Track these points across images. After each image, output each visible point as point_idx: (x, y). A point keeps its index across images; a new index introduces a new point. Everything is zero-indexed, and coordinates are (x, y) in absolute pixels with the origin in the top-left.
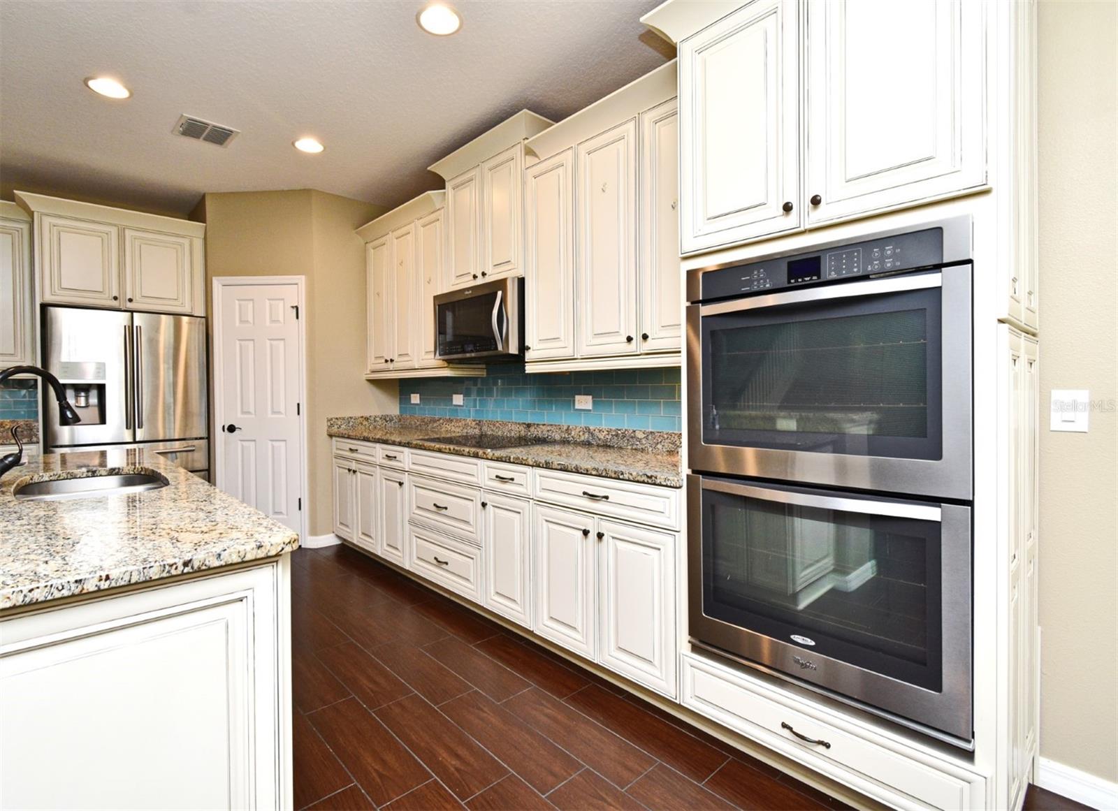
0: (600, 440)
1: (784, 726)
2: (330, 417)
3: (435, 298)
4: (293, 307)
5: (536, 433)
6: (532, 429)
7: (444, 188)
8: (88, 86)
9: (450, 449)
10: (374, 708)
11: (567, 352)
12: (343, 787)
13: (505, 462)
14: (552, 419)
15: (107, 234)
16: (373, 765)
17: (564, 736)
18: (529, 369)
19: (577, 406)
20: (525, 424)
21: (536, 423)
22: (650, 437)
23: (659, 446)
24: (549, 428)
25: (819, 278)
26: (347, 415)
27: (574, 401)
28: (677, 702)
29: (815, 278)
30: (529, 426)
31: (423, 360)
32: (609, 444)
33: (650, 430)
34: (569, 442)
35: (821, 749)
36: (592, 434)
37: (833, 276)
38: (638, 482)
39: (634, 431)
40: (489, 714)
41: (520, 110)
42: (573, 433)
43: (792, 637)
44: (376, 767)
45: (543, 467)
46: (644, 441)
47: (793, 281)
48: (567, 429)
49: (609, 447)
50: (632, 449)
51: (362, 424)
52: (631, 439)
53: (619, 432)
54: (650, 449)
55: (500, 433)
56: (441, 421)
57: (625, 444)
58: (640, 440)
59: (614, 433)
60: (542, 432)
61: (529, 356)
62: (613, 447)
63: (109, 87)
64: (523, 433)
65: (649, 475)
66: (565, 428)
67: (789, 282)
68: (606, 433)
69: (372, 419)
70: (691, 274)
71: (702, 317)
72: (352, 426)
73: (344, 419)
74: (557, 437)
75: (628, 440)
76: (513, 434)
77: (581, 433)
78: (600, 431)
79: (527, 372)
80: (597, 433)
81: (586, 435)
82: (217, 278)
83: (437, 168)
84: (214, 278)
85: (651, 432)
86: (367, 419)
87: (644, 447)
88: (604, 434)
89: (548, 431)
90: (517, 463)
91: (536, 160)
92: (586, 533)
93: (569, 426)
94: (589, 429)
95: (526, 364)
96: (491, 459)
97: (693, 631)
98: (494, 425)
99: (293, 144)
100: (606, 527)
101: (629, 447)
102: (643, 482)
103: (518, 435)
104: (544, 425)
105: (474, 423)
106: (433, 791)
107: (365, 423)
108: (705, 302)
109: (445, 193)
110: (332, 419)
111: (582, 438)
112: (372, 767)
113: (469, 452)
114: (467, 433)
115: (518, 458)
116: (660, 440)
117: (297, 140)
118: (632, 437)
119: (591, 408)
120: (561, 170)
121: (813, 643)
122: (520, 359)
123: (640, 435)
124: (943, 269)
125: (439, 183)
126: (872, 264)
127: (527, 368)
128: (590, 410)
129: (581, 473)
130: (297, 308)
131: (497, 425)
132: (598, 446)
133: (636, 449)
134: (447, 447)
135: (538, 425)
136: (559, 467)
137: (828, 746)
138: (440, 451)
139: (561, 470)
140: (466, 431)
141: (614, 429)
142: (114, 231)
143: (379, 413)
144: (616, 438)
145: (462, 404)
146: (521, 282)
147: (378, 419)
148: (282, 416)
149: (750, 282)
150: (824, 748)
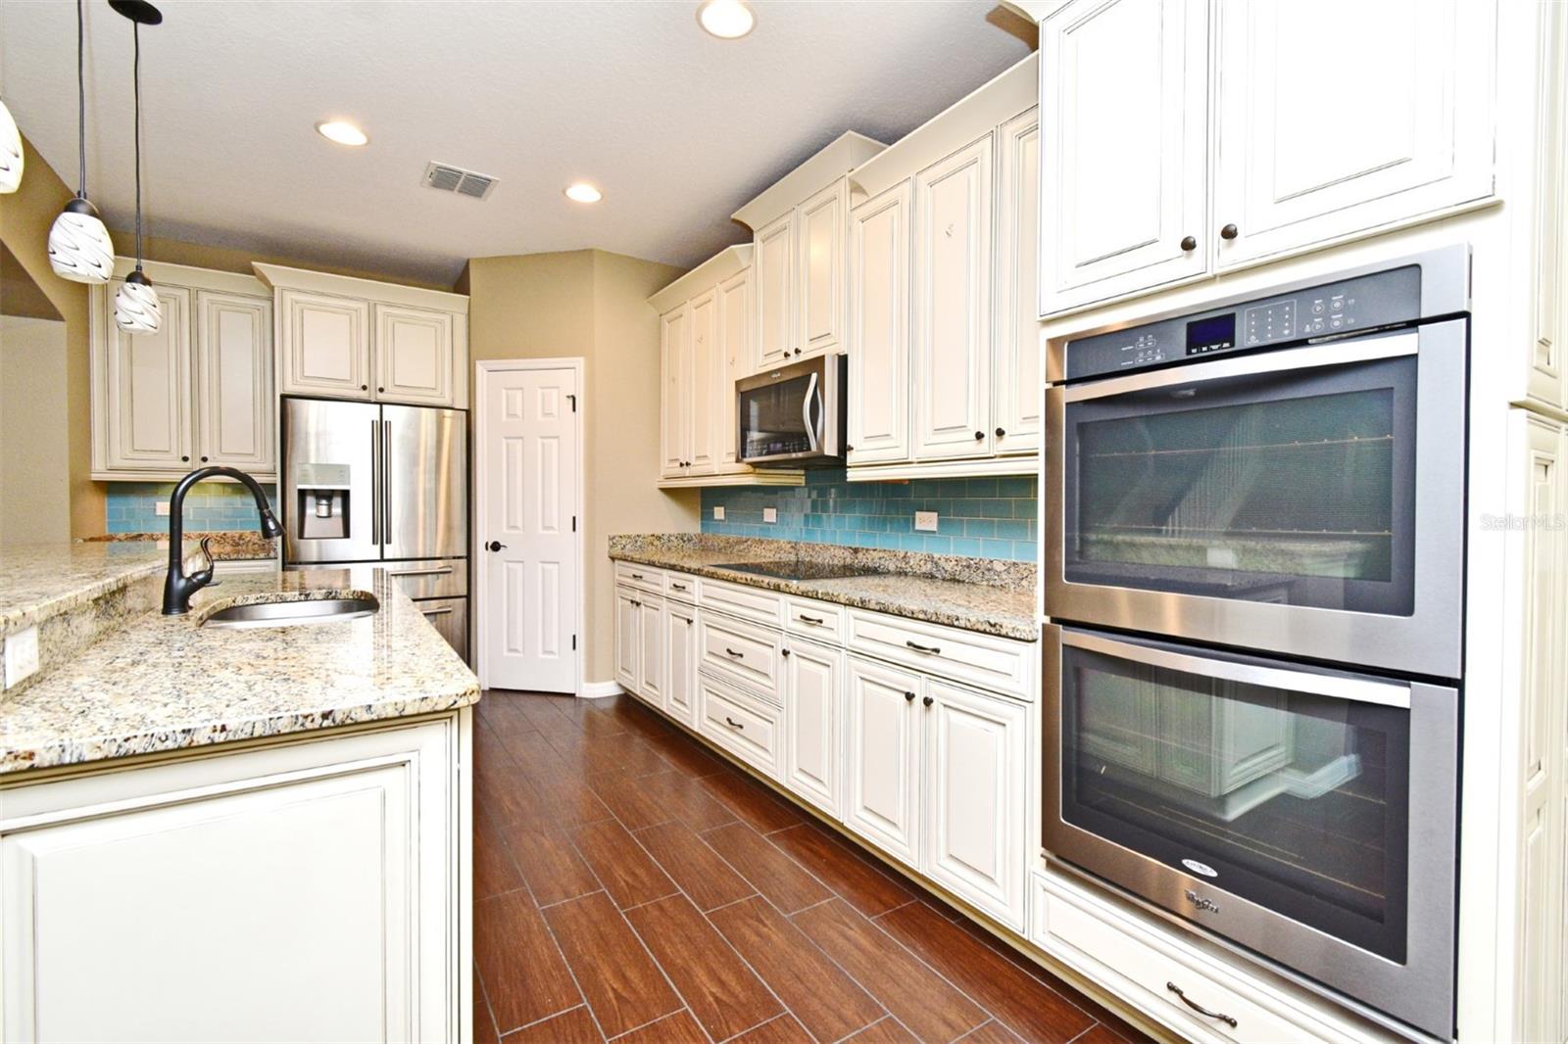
0: (946, 571)
1: (1171, 988)
2: (612, 535)
3: (738, 383)
4: (568, 397)
5: (865, 560)
6: (860, 555)
7: (752, 241)
8: (318, 131)
10: (626, 908)
11: (899, 454)
12: (569, 1007)
13: (812, 598)
14: (883, 545)
15: (356, 311)
16: (611, 982)
17: (867, 969)
18: (853, 475)
19: (918, 527)
20: (851, 548)
21: (866, 547)
22: (1012, 569)
24: (881, 554)
25: (1232, 345)
26: (633, 533)
27: (914, 519)
28: (1025, 936)
29: (1226, 345)
30: (856, 551)
31: (724, 463)
32: (957, 577)
33: (1014, 560)
34: (906, 574)
35: (1224, 1027)
36: (936, 563)
37: (1254, 342)
38: (978, 631)
39: (992, 562)
40: (770, 929)
41: (844, 132)
42: (912, 563)
43: (1185, 862)
44: (615, 986)
45: (857, 607)
46: (1004, 577)
47: (1194, 351)
48: (904, 557)
49: (959, 581)
50: (988, 585)
51: (652, 544)
52: (986, 572)
53: (972, 562)
54: (1012, 587)
55: (820, 560)
56: (749, 543)
57: (979, 579)
58: (999, 574)
59: (964, 564)
60: (873, 559)
61: (852, 458)
62: (963, 582)
63: (343, 132)
64: (848, 561)
65: (993, 622)
66: (902, 555)
67: (1189, 352)
68: (954, 563)
69: (665, 538)
70: (1054, 343)
71: (1067, 404)
72: (640, 546)
73: (629, 537)
74: (892, 568)
75: (983, 573)
76: (836, 562)
77: (922, 563)
78: (947, 560)
79: (848, 480)
80: (942, 563)
81: (929, 565)
82: (482, 362)
83: (743, 215)
84: (477, 362)
85: (1014, 564)
86: (659, 538)
87: (1003, 583)
88: (951, 564)
89: (880, 558)
90: (826, 600)
91: (865, 199)
92: (909, 697)
93: (906, 553)
94: (933, 557)
95: (848, 470)
96: (795, 594)
97: (1047, 841)
98: (813, 550)
99: (564, 192)
100: (935, 690)
101: (985, 583)
102: (985, 632)
103: (842, 562)
105: (789, 546)
106: (680, 1025)
107: (656, 543)
108: (1071, 382)
109: (752, 247)
110: (614, 538)
111: (924, 570)
112: (610, 985)
113: (768, 584)
114: (780, 558)
115: (828, 594)
116: (1025, 575)
117: (570, 187)
118: (989, 570)
119: (935, 529)
120: (895, 210)
121: (1214, 874)
122: (839, 463)
123: (998, 567)
124: (1420, 327)
125: (745, 234)
126: (1311, 323)
127: (848, 475)
128: (934, 532)
129: (905, 616)
130: (574, 398)
131: (817, 549)
132: (944, 580)
133: (993, 586)
134: (743, 576)
135: (867, 550)
136: (877, 608)
137: (1234, 1024)
138: (735, 581)
139: (880, 611)
140: (779, 555)
141: (964, 557)
142: (363, 306)
143: (674, 531)
144: (967, 570)
145: (775, 521)
146: (843, 361)
147: (673, 538)
148: (556, 532)
149: (1133, 354)
150: (1228, 1026)
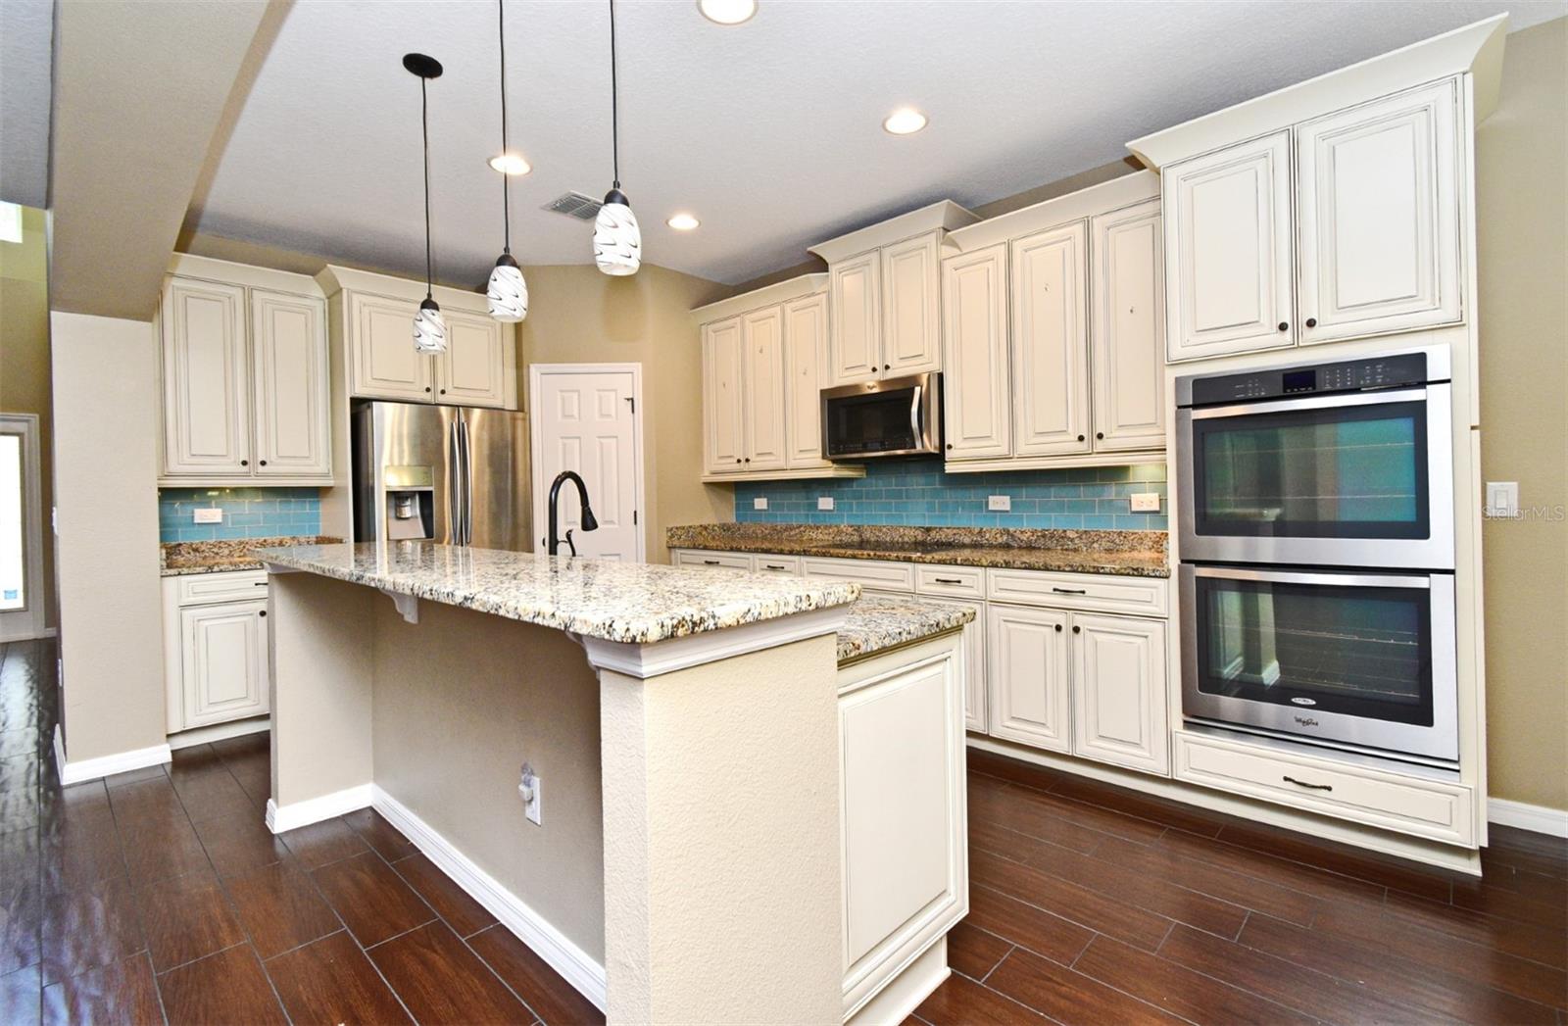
0: (1022, 541)
1: (1286, 779)
2: (670, 526)
4: (628, 399)
5: (938, 537)
6: (933, 533)
7: (827, 271)
8: (490, 165)
9: (869, 555)
11: (1000, 451)
14: (957, 521)
18: (949, 468)
19: (992, 507)
20: (922, 528)
21: (938, 526)
22: (1084, 536)
23: (1095, 545)
24: (955, 531)
25: (1314, 388)
26: (687, 525)
27: (987, 503)
28: (1169, 777)
29: (1310, 388)
30: (928, 530)
32: (1033, 545)
33: (1083, 529)
34: (982, 546)
35: (1324, 792)
36: (1012, 536)
37: (1328, 387)
38: (1122, 574)
39: (1065, 531)
41: (944, 199)
42: (987, 536)
43: (1293, 700)
46: (1076, 541)
47: (1289, 391)
48: (980, 532)
49: (1034, 548)
50: (1062, 549)
51: (700, 533)
52: (1060, 540)
53: (1046, 533)
54: (1085, 548)
56: (802, 529)
57: (1054, 545)
58: (1072, 540)
59: (1039, 534)
60: (946, 536)
61: (948, 454)
62: (1039, 548)
63: (511, 165)
64: (920, 538)
65: (1135, 567)
66: (977, 531)
67: (1285, 391)
68: (1029, 534)
69: (711, 528)
70: (1178, 381)
71: (1194, 421)
72: (692, 536)
73: (684, 528)
74: (967, 540)
75: (1057, 540)
76: (906, 539)
77: (998, 536)
78: (1022, 532)
79: (947, 471)
80: (1018, 534)
81: (1005, 538)
82: (536, 365)
83: (820, 250)
84: (531, 366)
85: (1085, 531)
86: (706, 528)
87: (1076, 547)
88: (1027, 535)
89: (954, 534)
90: (965, 565)
91: (956, 251)
92: (1058, 628)
93: (982, 529)
94: (1009, 531)
95: (946, 464)
97: (1186, 709)
98: (880, 531)
99: (667, 223)
100: (1079, 620)
101: (1059, 548)
102: (1128, 575)
103: (913, 539)
104: (948, 528)
105: (850, 529)
107: (704, 533)
108: (1196, 406)
109: (828, 276)
110: (672, 529)
111: (1000, 540)
113: (897, 556)
114: (841, 540)
116: (1096, 539)
117: (671, 218)
118: (1062, 538)
119: (1009, 509)
120: (990, 264)
121: (1314, 703)
122: (937, 459)
123: (1071, 535)
124: (1428, 386)
125: (820, 265)
126: (1365, 380)
127: (946, 468)
128: (1007, 511)
129: (1052, 570)
130: (632, 400)
131: (884, 530)
132: (1020, 548)
133: (1066, 550)
134: (865, 553)
135: (940, 528)
137: (1329, 789)
138: (854, 557)
139: (1025, 568)
140: (839, 538)
141: (1040, 529)
143: (715, 522)
144: (1042, 539)
145: (832, 508)
146: (940, 377)
147: (716, 528)
148: (616, 526)
149: (1245, 390)
150: (1327, 791)
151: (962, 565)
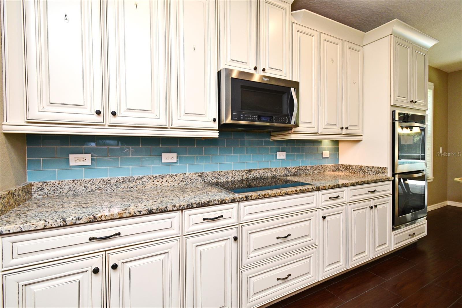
0: (292, 173)
5: (255, 175)
6: (252, 173)
9: (296, 191)
11: (315, 130)
13: (337, 188)
18: (293, 137)
19: (279, 157)
20: (246, 170)
21: (255, 169)
22: (312, 168)
23: (315, 171)
24: (264, 171)
27: (276, 155)
30: (250, 171)
32: (296, 174)
34: (276, 177)
36: (288, 170)
38: (385, 181)
39: (306, 167)
42: (278, 171)
45: (354, 186)
46: (310, 170)
48: (276, 170)
50: (305, 174)
52: (305, 170)
53: (300, 168)
54: (312, 173)
55: (224, 180)
57: (303, 173)
59: (298, 169)
60: (259, 174)
62: (298, 175)
64: (245, 177)
66: (273, 169)
74: (269, 175)
75: (304, 171)
76: (236, 178)
77: (283, 171)
78: (292, 168)
80: (290, 170)
81: (285, 172)
85: (312, 166)
87: (310, 173)
88: (294, 170)
89: (263, 172)
93: (276, 168)
94: (287, 168)
103: (241, 178)
104: (260, 169)
105: (195, 176)
111: (283, 173)
113: (313, 189)
116: (315, 169)
118: (305, 169)
119: (285, 158)
123: (308, 168)
129: (369, 183)
131: (222, 174)
132: (291, 176)
133: (307, 174)
135: (256, 170)
136: (361, 184)
138: (287, 194)
141: (298, 166)
144: (299, 171)
145: (175, 161)
151: (341, 187)
